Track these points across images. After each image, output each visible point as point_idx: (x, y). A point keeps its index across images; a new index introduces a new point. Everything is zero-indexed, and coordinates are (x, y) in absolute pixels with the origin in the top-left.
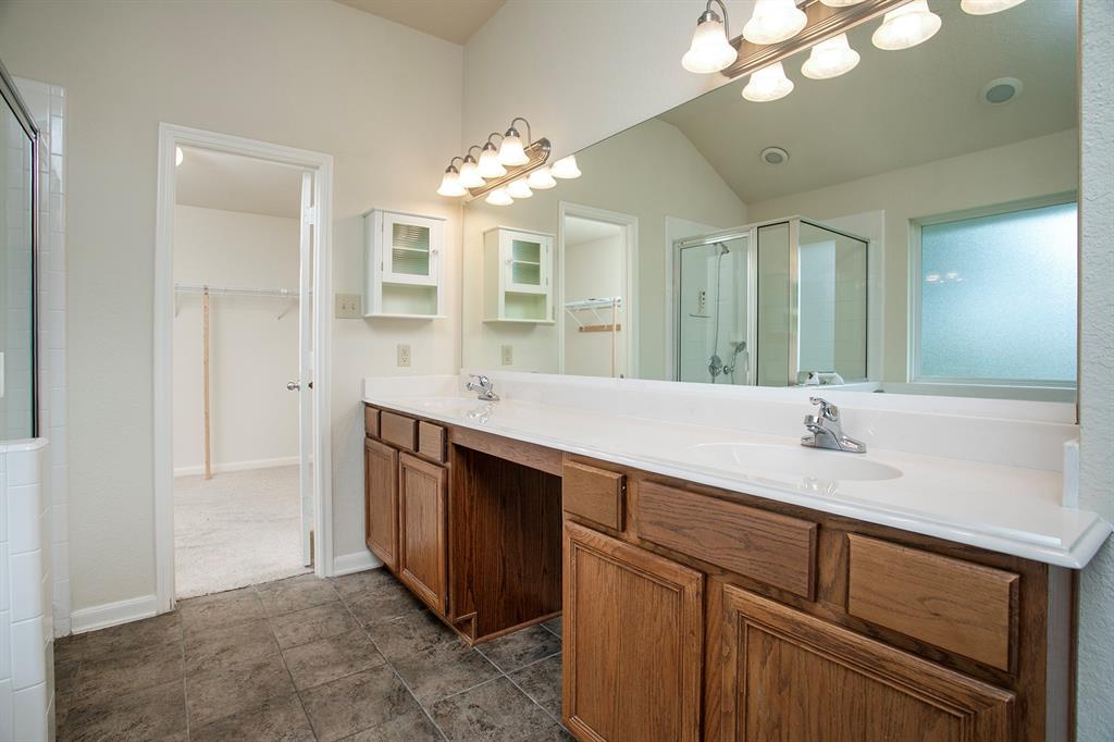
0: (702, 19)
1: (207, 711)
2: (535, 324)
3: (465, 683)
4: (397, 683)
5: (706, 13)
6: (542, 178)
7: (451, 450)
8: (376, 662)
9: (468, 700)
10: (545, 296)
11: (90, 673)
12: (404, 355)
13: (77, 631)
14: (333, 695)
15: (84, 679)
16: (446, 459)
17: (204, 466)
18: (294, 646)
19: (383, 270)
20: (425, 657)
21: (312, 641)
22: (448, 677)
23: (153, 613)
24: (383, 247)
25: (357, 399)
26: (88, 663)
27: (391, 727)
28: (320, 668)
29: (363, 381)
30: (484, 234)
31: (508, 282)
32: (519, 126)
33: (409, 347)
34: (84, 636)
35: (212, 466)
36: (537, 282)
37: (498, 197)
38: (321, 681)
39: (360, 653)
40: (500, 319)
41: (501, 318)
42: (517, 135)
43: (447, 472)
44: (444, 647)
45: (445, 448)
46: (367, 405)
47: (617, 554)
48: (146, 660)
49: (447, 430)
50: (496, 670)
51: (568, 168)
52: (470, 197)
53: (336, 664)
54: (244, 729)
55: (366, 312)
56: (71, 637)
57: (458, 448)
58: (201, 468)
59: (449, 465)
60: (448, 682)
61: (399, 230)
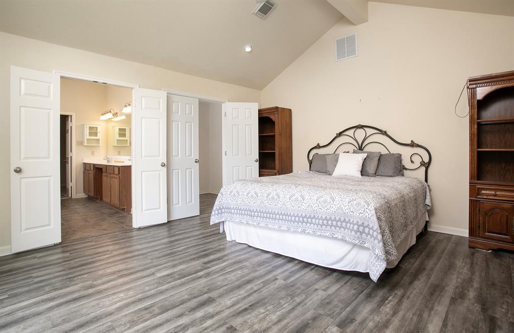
2: (126, 146)
12: (93, 153)
19: (87, 136)
24: (87, 131)
29: (83, 159)
31: (117, 137)
32: (111, 110)
36: (125, 137)
40: (115, 145)
45: (94, 168)
46: (84, 163)
49: (94, 165)
55: (84, 144)
59: (95, 171)
61: (90, 128)
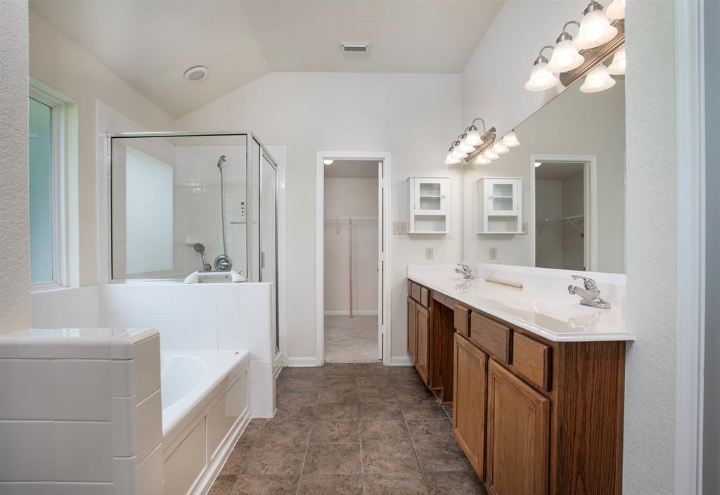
0: (536, 62)
1: (324, 400)
2: (514, 234)
3: (429, 417)
4: (399, 409)
5: (539, 58)
6: (499, 148)
7: (432, 302)
8: (394, 400)
9: (427, 423)
10: (517, 217)
11: (291, 379)
12: (430, 253)
13: (290, 365)
14: (371, 407)
15: (289, 381)
16: (429, 306)
17: (349, 312)
18: (363, 387)
19: (416, 209)
20: (416, 404)
21: (371, 387)
22: (423, 413)
23: (315, 365)
24: (416, 194)
25: (404, 277)
26: (291, 376)
27: (388, 422)
28: (370, 397)
29: (407, 268)
30: (478, 182)
31: (490, 209)
32: (476, 124)
33: (432, 249)
34: (291, 368)
35: (353, 312)
36: (511, 208)
37: (480, 160)
38: (368, 401)
39: (389, 396)
40: (484, 232)
41: (486, 232)
42: (476, 129)
43: (429, 312)
44: (426, 403)
45: (429, 300)
46: (409, 280)
47: (464, 345)
48: (309, 380)
49: (430, 291)
50: (446, 416)
51: (512, 140)
52: (466, 163)
53: (377, 397)
54: (335, 408)
55: (409, 230)
56: (288, 367)
57: (435, 301)
58: (347, 312)
59: (430, 309)
60: (421, 415)
61: (423, 186)
